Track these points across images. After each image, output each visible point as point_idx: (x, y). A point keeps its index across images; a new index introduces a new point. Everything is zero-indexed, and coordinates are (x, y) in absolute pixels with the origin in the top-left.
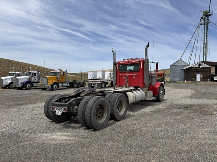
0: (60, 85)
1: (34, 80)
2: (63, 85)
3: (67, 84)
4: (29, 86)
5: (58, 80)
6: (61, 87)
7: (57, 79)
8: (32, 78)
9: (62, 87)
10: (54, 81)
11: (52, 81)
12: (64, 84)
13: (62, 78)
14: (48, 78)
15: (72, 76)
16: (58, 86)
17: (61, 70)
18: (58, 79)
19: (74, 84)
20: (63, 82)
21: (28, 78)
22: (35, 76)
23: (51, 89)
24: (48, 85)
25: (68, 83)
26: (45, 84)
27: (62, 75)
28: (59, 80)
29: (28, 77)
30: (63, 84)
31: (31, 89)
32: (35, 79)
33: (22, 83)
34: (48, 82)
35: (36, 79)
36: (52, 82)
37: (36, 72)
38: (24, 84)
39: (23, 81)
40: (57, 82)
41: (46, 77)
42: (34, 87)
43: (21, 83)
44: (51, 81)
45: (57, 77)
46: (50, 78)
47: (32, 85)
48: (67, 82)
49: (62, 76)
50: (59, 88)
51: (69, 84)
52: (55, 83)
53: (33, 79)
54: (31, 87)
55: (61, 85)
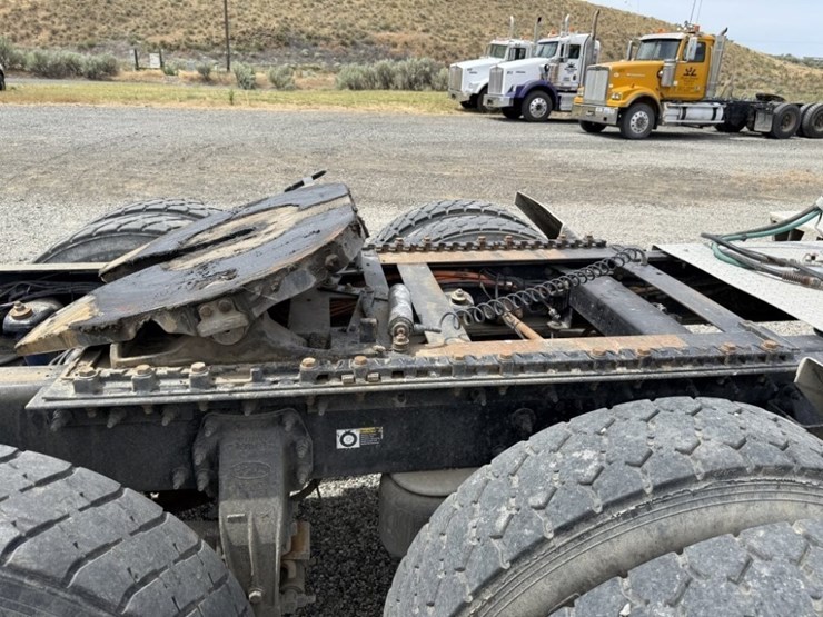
0: (669, 114)
1: (566, 79)
2: (683, 118)
3: (710, 113)
4: (539, 107)
5: (661, 88)
6: (669, 124)
7: (660, 77)
8: (557, 68)
9: (677, 124)
10: (641, 90)
11: (628, 88)
12: (689, 112)
13: (691, 73)
14: (615, 70)
15: (808, 70)
16: (657, 120)
17: (694, 31)
18: (664, 82)
19: (755, 115)
20: (690, 96)
21: (540, 69)
22: (571, 61)
23: (617, 130)
24: (606, 109)
25: (715, 109)
26: (595, 104)
27: (691, 55)
28: (667, 88)
29: (543, 61)
30: (685, 108)
31: (545, 120)
32: (571, 76)
33: (514, 90)
34: (608, 94)
35: (576, 73)
36: (626, 94)
37: (579, 38)
38: (521, 95)
39: (521, 83)
40: (657, 98)
41: (604, 65)
42: (559, 110)
43: (511, 90)
44: (622, 90)
45: (662, 68)
46: (621, 70)
47: (554, 104)
48: (712, 101)
49: (690, 61)
50: (660, 129)
51: (720, 113)
52: (645, 100)
53: (563, 72)
54: (548, 113)
55: (676, 112)
